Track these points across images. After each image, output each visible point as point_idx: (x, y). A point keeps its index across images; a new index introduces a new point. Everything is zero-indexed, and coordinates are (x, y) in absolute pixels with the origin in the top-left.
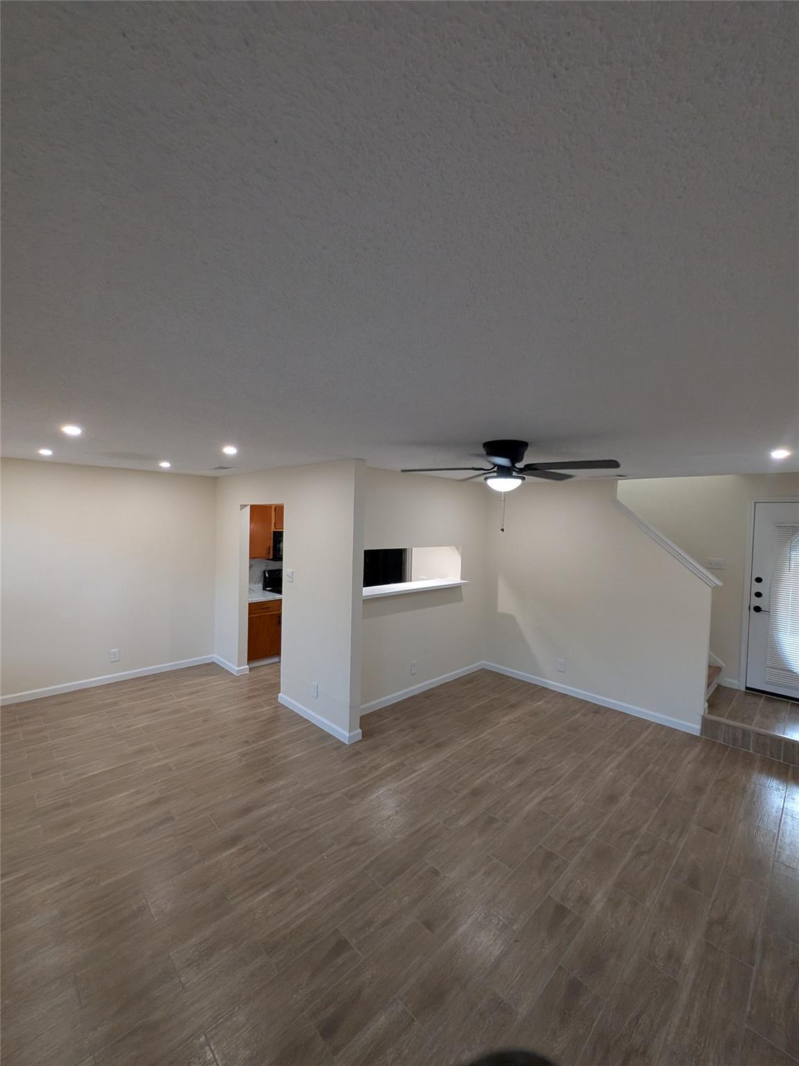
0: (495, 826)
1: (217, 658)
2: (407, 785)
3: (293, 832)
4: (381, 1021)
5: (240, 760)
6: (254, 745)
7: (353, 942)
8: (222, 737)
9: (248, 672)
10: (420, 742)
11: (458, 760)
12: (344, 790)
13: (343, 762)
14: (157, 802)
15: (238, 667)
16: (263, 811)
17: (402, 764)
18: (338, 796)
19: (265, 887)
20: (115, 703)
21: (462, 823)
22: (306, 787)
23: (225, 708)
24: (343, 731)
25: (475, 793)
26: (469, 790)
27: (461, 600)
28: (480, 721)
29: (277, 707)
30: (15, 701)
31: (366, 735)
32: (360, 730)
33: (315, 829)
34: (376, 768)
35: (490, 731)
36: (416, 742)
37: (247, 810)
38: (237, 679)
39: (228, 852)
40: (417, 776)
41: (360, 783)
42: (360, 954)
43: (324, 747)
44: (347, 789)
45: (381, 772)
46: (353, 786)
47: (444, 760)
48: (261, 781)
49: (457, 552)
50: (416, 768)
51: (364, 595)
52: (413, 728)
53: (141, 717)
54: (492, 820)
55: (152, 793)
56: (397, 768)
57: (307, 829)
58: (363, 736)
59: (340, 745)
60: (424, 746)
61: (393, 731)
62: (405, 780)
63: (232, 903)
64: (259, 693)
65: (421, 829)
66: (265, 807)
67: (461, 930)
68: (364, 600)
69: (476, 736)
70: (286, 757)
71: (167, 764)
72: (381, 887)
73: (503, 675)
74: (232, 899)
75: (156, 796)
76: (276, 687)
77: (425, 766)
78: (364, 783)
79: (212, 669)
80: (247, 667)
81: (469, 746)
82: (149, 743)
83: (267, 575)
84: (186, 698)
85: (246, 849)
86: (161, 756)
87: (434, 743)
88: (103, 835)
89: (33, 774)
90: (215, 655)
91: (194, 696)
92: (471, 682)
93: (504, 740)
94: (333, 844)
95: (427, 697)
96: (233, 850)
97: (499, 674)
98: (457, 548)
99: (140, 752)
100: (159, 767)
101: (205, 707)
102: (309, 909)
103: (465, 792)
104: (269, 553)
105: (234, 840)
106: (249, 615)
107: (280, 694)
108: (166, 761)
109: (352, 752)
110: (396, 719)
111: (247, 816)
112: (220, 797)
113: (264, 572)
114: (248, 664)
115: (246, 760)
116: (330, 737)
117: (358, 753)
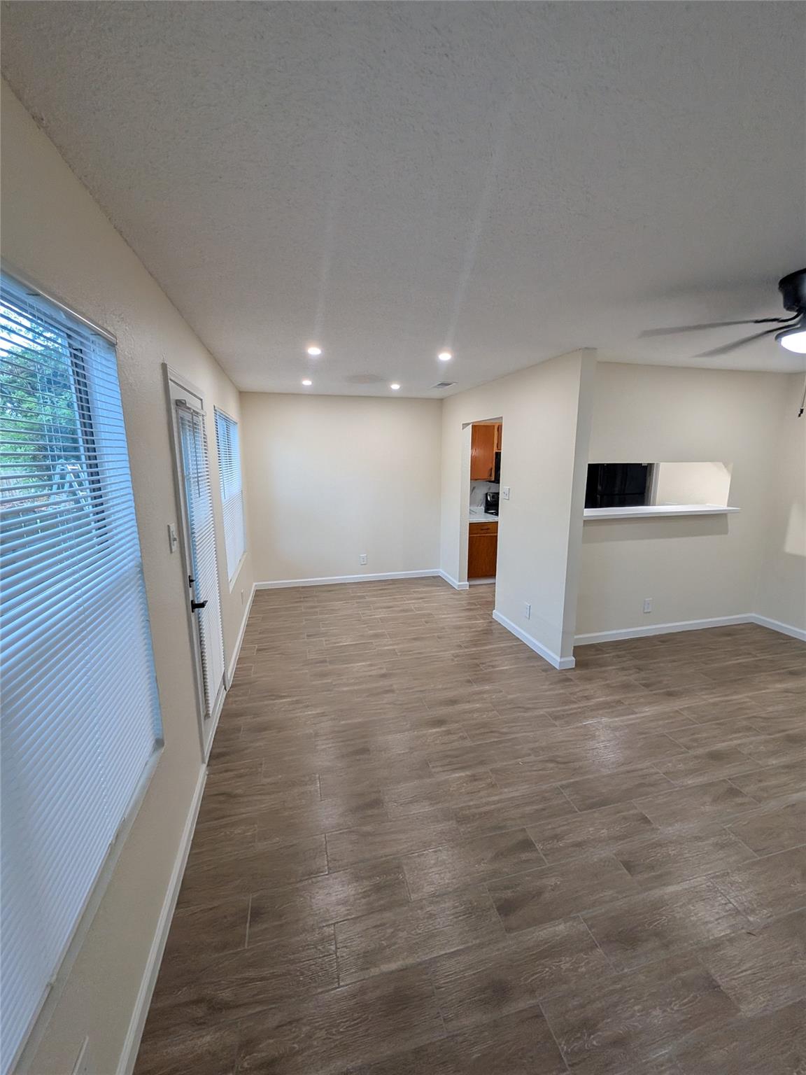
0: (739, 800)
1: (441, 572)
2: (622, 724)
3: (492, 732)
4: (561, 928)
5: (452, 660)
6: (466, 650)
7: (539, 846)
8: (439, 638)
9: (468, 588)
10: (646, 686)
11: (695, 716)
12: (548, 710)
13: (551, 684)
14: (384, 676)
15: (460, 581)
16: (467, 706)
17: (619, 702)
18: (542, 713)
19: (462, 768)
20: (363, 597)
21: (690, 782)
22: (510, 697)
23: (444, 614)
24: (556, 655)
25: (716, 757)
26: (707, 750)
27: (726, 532)
28: (735, 680)
29: (491, 622)
30: (301, 585)
31: (580, 664)
32: (573, 658)
33: (513, 736)
34: (587, 698)
35: (750, 694)
36: (640, 684)
37: (453, 702)
38: (459, 593)
39: (434, 730)
40: (637, 718)
41: (567, 707)
42: (546, 861)
43: (533, 666)
44: (553, 709)
45: (592, 703)
46: (559, 709)
47: (677, 711)
48: (469, 681)
49: (725, 470)
50: (636, 710)
51: (585, 515)
52: (639, 669)
53: (380, 610)
54: (733, 792)
55: (381, 668)
56: (614, 704)
57: (506, 733)
58: (576, 665)
59: (548, 668)
60: (651, 691)
61: (614, 667)
62: (622, 718)
63: (433, 770)
64: (476, 607)
65: (633, 771)
66: (467, 704)
67: (671, 889)
68: (584, 521)
69: (726, 696)
70: (493, 667)
71: (394, 650)
72: (577, 810)
73: (782, 634)
74: (433, 767)
75: (384, 671)
76: (491, 604)
77: (649, 711)
78: (571, 709)
79: (437, 581)
80: (467, 583)
81: (715, 704)
82: (383, 631)
83: (489, 499)
84: (413, 601)
85: (448, 733)
86: (389, 643)
87: (665, 690)
88: (345, 689)
89: (308, 636)
90: (441, 570)
91: (420, 600)
92: (729, 635)
93: (770, 709)
94: (530, 755)
95: (663, 642)
96: (438, 730)
97: (778, 632)
98: (726, 465)
99: (376, 636)
100: (388, 650)
101: (429, 611)
102: (499, 802)
103: (700, 751)
104: (491, 475)
105: (439, 722)
106: (469, 534)
107: (494, 611)
108: (395, 647)
109: (563, 678)
110: (619, 656)
111: (451, 707)
112: (432, 686)
113: (487, 494)
114: (468, 581)
115: (457, 661)
116: (539, 658)
117: (568, 680)
